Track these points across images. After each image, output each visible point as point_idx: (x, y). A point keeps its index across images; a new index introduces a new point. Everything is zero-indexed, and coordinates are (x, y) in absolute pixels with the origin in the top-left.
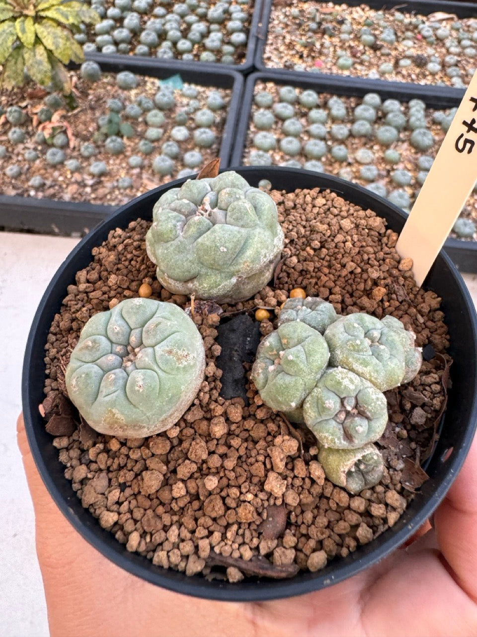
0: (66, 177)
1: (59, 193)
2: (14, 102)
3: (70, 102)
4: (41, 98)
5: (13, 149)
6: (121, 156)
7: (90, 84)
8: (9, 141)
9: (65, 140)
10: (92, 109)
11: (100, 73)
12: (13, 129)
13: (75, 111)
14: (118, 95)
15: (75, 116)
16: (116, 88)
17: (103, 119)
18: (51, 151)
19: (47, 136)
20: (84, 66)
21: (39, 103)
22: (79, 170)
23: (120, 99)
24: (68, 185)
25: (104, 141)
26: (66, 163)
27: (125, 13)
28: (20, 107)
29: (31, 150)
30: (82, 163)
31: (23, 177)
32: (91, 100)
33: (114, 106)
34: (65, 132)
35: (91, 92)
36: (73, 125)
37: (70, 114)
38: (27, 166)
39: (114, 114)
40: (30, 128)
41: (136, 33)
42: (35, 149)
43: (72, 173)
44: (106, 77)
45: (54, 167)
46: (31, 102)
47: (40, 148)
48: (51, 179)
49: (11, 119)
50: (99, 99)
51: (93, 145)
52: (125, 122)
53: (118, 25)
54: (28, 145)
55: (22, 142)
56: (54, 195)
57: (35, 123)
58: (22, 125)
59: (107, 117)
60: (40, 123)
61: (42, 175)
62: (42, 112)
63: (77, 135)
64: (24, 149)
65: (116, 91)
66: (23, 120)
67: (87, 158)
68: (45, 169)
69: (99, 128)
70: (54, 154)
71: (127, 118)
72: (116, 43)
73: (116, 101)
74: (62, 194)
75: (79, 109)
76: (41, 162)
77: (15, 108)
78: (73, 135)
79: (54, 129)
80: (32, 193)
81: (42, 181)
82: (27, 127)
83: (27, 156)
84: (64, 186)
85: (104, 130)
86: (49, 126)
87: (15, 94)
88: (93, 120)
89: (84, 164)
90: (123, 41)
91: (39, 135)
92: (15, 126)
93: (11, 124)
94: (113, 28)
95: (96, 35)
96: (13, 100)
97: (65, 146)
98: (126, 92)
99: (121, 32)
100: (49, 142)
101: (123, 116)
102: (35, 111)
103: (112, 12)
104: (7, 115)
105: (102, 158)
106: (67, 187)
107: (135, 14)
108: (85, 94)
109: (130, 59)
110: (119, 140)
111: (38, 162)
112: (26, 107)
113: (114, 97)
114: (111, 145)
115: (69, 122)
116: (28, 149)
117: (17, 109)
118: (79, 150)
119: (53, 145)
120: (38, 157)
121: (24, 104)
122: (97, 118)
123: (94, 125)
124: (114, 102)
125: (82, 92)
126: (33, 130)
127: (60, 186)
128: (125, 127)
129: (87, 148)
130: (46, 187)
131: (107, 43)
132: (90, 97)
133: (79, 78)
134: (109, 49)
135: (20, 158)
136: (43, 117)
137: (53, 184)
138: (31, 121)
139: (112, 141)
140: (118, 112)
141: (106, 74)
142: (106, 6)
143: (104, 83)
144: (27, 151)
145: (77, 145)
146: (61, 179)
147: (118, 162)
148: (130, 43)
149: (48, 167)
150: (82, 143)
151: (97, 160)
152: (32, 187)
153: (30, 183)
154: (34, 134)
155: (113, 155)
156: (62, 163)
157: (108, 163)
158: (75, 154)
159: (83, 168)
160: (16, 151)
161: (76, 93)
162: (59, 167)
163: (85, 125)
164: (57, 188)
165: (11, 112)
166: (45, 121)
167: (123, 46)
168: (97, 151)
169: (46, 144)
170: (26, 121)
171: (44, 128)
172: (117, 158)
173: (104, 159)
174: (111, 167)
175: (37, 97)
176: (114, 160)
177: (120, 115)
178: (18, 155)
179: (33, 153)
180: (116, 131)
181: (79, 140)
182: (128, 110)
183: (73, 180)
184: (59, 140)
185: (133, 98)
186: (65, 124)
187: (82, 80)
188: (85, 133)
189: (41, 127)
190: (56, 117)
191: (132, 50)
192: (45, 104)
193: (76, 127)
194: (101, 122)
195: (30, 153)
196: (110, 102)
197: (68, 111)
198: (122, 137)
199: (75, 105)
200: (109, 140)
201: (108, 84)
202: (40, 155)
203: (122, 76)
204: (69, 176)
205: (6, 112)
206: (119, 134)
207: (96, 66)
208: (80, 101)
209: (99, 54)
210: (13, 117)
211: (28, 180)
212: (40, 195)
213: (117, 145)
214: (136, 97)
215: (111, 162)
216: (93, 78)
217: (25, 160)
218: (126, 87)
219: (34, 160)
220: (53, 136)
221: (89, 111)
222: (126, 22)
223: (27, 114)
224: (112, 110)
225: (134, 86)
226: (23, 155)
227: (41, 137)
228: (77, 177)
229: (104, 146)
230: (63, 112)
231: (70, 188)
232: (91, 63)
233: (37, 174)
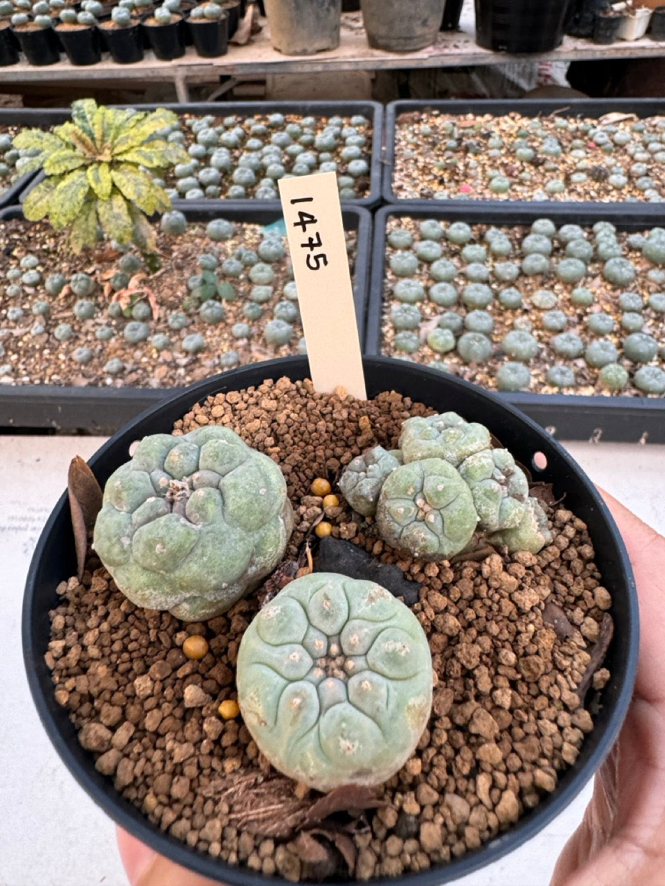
0: (151, 357)
1: (144, 378)
2: (79, 267)
3: (152, 263)
4: (112, 261)
5: (81, 327)
6: (221, 325)
7: (173, 238)
8: (74, 317)
9: (148, 310)
10: (180, 268)
11: (186, 223)
12: (79, 302)
13: (158, 273)
14: (211, 248)
15: (158, 279)
16: (207, 240)
17: (194, 280)
18: (129, 325)
19: (124, 307)
20: (165, 217)
21: (110, 267)
22: (167, 346)
23: (213, 254)
24: (154, 367)
25: (197, 308)
26: (149, 339)
27: (211, 150)
28: (86, 273)
29: (103, 327)
30: (170, 337)
31: (96, 361)
32: (176, 257)
33: (207, 262)
34: (146, 300)
35: (175, 247)
36: (156, 291)
37: (151, 277)
38: (99, 347)
39: (207, 272)
40: (100, 299)
41: (226, 172)
42: (109, 325)
43: (158, 351)
44: (194, 228)
45: (135, 345)
46: (100, 266)
47: (114, 323)
48: (131, 361)
49: (76, 289)
50: (186, 255)
51: (182, 314)
52: (222, 282)
53: (203, 164)
54: (98, 321)
55: (91, 317)
56: (137, 382)
57: (106, 292)
58: (90, 296)
59: (200, 276)
60: (113, 291)
61: (119, 357)
62: (116, 277)
63: (161, 303)
64: (93, 326)
65: (207, 244)
66: (91, 289)
67: (177, 331)
68: (124, 349)
69: (189, 292)
70: (134, 329)
71: (224, 276)
72: (202, 186)
73: (209, 255)
74: (147, 379)
75: (162, 270)
76: (117, 340)
77: (80, 275)
78: (157, 302)
79: (132, 297)
80: (109, 381)
81: (121, 365)
82: (97, 298)
83: (98, 334)
84: (150, 369)
85: (197, 293)
86: (126, 294)
87: (79, 258)
88: (181, 283)
89: (173, 340)
90: (211, 183)
91: (113, 307)
92: (81, 298)
93: (75, 295)
94: (197, 169)
95: (176, 178)
96: (76, 266)
97: (147, 318)
98: (219, 244)
99: (208, 172)
100: (127, 314)
101: (218, 274)
102: (106, 277)
103: (196, 149)
104: (72, 285)
105: (196, 329)
106: (153, 371)
107: (224, 150)
108: (168, 251)
109: (221, 203)
110: (217, 304)
111: (113, 340)
112: (94, 273)
113: (205, 252)
114: (209, 311)
115: (151, 287)
116: (100, 326)
117: (84, 276)
118: (166, 321)
119: (131, 318)
120: (114, 335)
121: (90, 270)
122: (187, 280)
123: (183, 288)
124: (207, 258)
125: (163, 249)
126: (104, 301)
127: (145, 370)
128: (224, 287)
129: (177, 317)
130: (126, 372)
131: (192, 186)
132: (175, 254)
133: (159, 233)
134: (194, 194)
135: (90, 337)
136: (118, 283)
137: (135, 367)
138: (102, 290)
139: (209, 306)
140: (212, 270)
141: (193, 224)
142: (186, 143)
143: (191, 236)
144: (99, 328)
145: (162, 315)
146: (145, 360)
147: (217, 332)
148: (220, 184)
149: (127, 347)
150: (168, 312)
151: (189, 332)
152: (108, 373)
153: (105, 369)
154: (106, 306)
155: (210, 324)
156: (144, 340)
157: (204, 334)
158: (161, 326)
159: (173, 344)
160: (83, 330)
161: (158, 251)
162: (141, 344)
163: (172, 289)
164: (140, 371)
165: (76, 280)
166: (120, 288)
167: (211, 189)
168: (189, 321)
169: (123, 318)
170: (95, 290)
171: (119, 298)
172: (217, 327)
173: (200, 330)
174: (209, 340)
175: (107, 260)
176: (212, 331)
177: (215, 273)
178: (86, 334)
179: (107, 330)
180: (213, 294)
181: (164, 308)
182: (226, 265)
183: (161, 360)
184: (140, 310)
185: (230, 251)
186: (146, 290)
187: (162, 234)
188: (172, 299)
189: (115, 295)
190: (134, 282)
191: (223, 192)
192: (118, 267)
193: (159, 292)
194: (191, 284)
195: (102, 330)
196: (201, 259)
197: (148, 274)
198: (220, 300)
199: (157, 266)
200: (204, 305)
201: (196, 236)
202: (115, 332)
203: (214, 225)
204: (155, 356)
205: (69, 282)
206: (216, 297)
207: (180, 216)
208: (162, 260)
209: (182, 200)
210: (79, 287)
211: (102, 365)
212: (119, 383)
213: (216, 311)
214: (232, 249)
215: (208, 333)
216: (176, 230)
217: (96, 340)
218: (219, 238)
219: (108, 339)
220: (131, 307)
221: (176, 272)
222: (214, 159)
223: (96, 281)
224: (204, 268)
225: (230, 236)
226: (94, 333)
227: (116, 308)
228: (166, 355)
229: (198, 314)
230: (143, 276)
231: (157, 371)
232: (174, 212)
233: (113, 356)
